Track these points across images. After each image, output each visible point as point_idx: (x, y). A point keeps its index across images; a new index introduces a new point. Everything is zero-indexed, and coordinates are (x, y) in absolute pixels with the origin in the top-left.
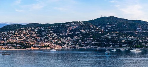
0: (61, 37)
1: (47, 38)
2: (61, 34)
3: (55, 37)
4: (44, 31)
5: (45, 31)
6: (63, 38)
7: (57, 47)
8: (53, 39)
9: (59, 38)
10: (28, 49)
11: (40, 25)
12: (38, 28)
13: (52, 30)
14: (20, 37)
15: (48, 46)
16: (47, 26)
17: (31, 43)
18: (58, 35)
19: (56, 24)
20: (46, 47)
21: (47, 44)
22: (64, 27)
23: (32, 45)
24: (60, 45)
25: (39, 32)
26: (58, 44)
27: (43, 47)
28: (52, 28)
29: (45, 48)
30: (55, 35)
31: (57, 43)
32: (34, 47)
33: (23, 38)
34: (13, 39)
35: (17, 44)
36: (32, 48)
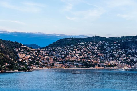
0: (130, 54)
1: (113, 56)
2: (130, 51)
3: (122, 54)
4: (108, 46)
5: (110, 47)
6: (132, 56)
7: (125, 67)
8: (120, 57)
9: (127, 56)
10: (92, 68)
11: (103, 39)
12: (101, 43)
13: (118, 46)
14: (80, 54)
15: (115, 65)
16: (112, 40)
17: (95, 62)
18: (126, 51)
19: (123, 38)
20: (112, 66)
21: (113, 63)
22: (133, 41)
23: (96, 64)
24: (129, 63)
25: (102, 48)
26: (127, 63)
27: (109, 66)
28: (118, 43)
29: (112, 68)
30: (123, 51)
31: (125, 62)
32: (99, 66)
33: (84, 55)
34: (72, 56)
35: (78, 62)
36: (97, 67)
